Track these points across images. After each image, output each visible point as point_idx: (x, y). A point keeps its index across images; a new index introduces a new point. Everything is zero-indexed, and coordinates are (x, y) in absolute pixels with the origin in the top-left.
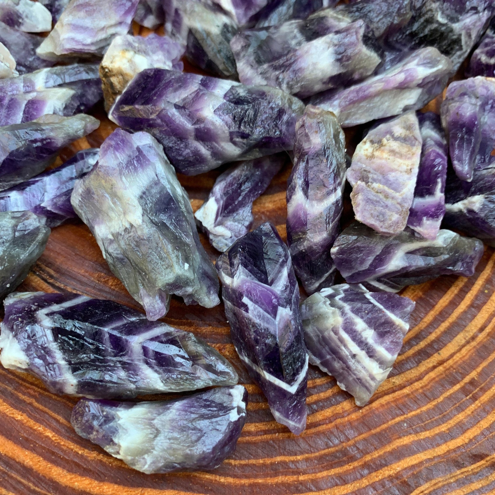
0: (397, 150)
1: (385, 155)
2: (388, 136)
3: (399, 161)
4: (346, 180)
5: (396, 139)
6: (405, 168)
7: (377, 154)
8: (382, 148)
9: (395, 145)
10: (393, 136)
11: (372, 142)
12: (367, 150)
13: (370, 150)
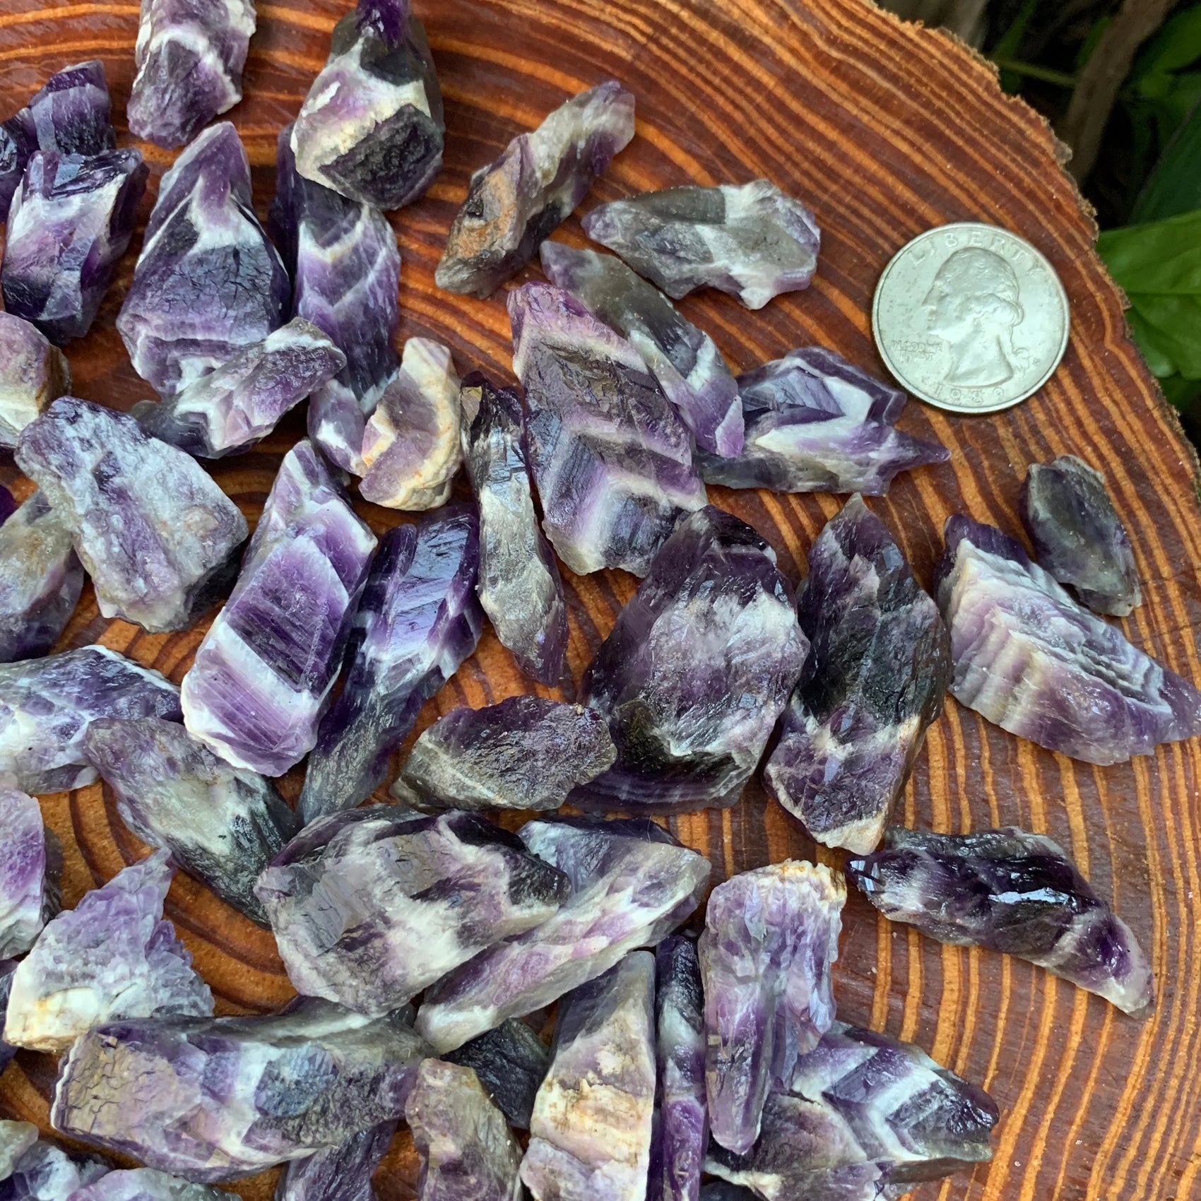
0: (610, 1108)
1: (589, 1122)
2: (591, 1075)
3: (616, 1133)
4: (523, 1186)
5: (605, 1081)
6: (625, 1151)
7: (573, 1117)
8: (582, 1103)
9: (604, 1095)
10: (598, 1073)
11: (563, 1085)
12: (555, 1105)
13: (561, 1105)
